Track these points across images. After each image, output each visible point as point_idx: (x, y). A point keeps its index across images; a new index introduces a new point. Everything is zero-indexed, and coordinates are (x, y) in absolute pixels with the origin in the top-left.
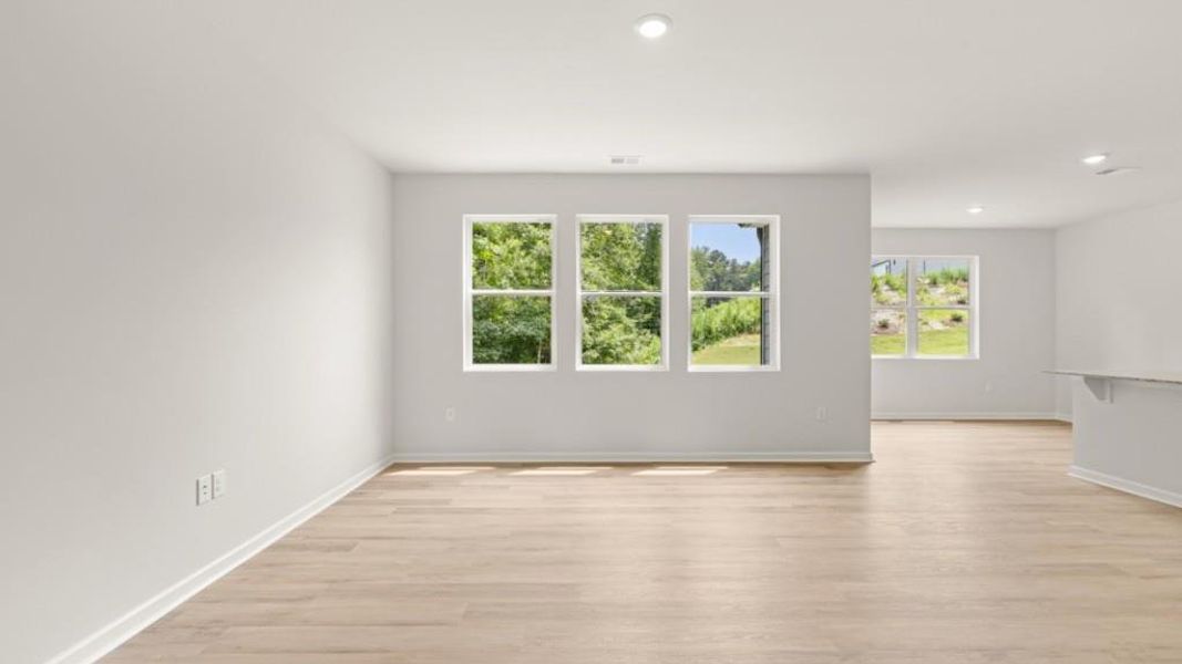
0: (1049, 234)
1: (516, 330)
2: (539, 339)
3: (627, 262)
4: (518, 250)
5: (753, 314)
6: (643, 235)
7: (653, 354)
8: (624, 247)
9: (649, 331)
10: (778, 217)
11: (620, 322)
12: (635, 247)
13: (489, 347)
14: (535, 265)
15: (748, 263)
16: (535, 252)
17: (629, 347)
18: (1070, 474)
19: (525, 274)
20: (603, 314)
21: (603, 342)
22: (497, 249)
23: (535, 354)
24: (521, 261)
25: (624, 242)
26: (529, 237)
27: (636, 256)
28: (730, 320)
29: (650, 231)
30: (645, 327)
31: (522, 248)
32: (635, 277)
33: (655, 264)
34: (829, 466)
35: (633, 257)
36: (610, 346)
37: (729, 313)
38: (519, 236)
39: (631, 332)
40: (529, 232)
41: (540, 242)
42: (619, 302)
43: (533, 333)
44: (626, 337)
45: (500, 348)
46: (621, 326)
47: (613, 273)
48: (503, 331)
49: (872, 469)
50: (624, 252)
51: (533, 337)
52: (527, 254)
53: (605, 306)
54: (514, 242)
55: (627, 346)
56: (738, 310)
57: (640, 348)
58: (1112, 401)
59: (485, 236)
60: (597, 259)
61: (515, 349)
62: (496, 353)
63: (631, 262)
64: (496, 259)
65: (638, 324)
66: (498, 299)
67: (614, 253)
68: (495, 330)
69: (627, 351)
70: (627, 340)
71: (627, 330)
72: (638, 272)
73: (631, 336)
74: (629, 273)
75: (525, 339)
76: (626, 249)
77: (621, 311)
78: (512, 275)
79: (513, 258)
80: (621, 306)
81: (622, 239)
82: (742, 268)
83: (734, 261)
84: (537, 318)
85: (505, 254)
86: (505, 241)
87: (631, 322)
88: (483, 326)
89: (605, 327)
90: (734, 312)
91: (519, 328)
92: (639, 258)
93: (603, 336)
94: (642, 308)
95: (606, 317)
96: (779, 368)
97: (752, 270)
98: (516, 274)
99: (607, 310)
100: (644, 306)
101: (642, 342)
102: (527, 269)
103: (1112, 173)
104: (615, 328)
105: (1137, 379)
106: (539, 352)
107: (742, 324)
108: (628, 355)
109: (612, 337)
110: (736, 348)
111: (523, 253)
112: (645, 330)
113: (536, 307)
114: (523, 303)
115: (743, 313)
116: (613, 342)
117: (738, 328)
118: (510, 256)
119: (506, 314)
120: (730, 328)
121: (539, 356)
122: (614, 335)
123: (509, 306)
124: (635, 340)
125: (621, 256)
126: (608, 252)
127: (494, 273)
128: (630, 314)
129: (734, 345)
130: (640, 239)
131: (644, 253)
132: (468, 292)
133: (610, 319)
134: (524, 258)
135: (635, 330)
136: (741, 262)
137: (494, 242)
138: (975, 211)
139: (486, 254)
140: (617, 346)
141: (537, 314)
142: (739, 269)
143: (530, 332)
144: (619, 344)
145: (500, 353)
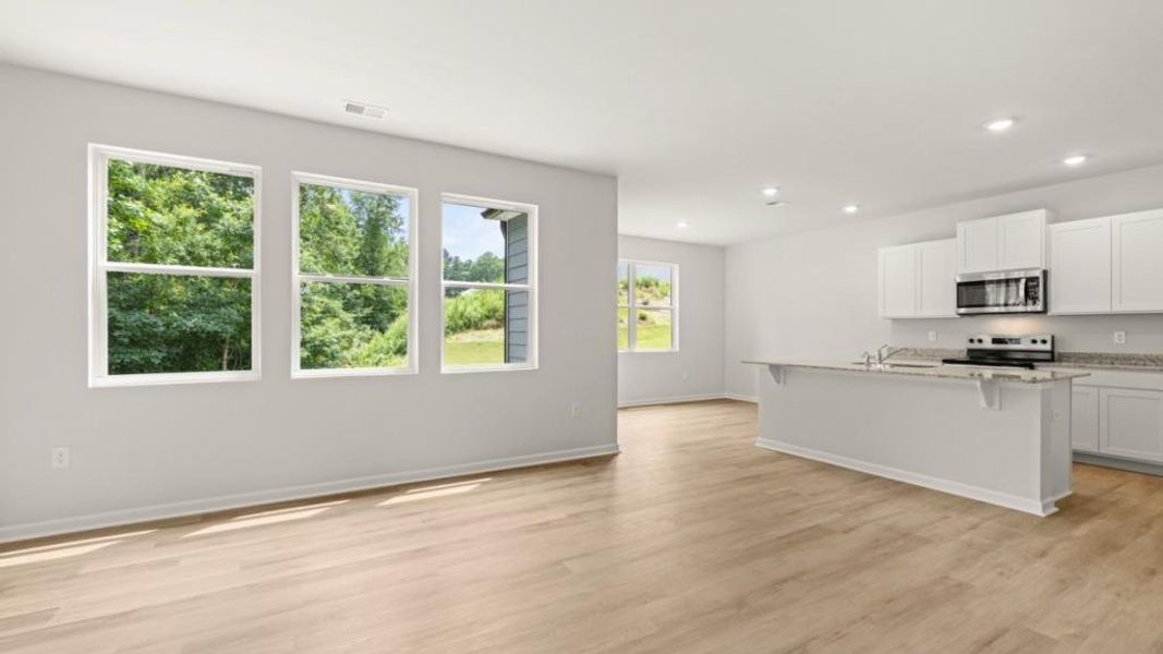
0: (721, 250)
1: (190, 324)
2: (227, 336)
3: (343, 250)
4: (193, 221)
5: (480, 309)
6: (361, 223)
7: (376, 352)
8: (340, 232)
9: (369, 327)
10: (536, 207)
11: (335, 317)
12: (353, 235)
13: (145, 347)
14: (219, 243)
15: (470, 261)
16: (220, 227)
17: (346, 345)
18: (757, 444)
19: (205, 254)
20: (314, 307)
21: (313, 339)
22: (157, 218)
23: (220, 355)
24: (199, 237)
25: (340, 227)
26: (210, 208)
27: (355, 244)
28: (457, 316)
29: (370, 219)
30: (363, 323)
31: (199, 220)
32: (352, 268)
33: (376, 254)
34: (585, 463)
35: (351, 245)
36: (324, 344)
37: (456, 308)
38: (194, 204)
39: (349, 328)
40: (211, 200)
41: (227, 216)
42: (334, 292)
43: (216, 328)
44: (344, 333)
45: (164, 348)
46: (337, 320)
47: (326, 260)
48: (168, 325)
49: (620, 461)
50: (340, 237)
51: (216, 332)
52: (206, 229)
53: (316, 298)
54: (185, 211)
55: (345, 344)
56: (466, 306)
57: (359, 346)
58: (785, 383)
59: (137, 199)
60: (307, 243)
61: (188, 349)
62: (156, 356)
63: (349, 249)
64: (155, 232)
65: (356, 319)
66: (160, 283)
67: (329, 239)
68: (155, 325)
69: (344, 348)
70: (344, 337)
71: (344, 325)
72: (356, 262)
73: (349, 332)
74: (346, 263)
75: (204, 336)
76: (342, 235)
77: (337, 304)
78: (183, 254)
79: (185, 232)
80: (335, 299)
81: (337, 223)
82: (465, 265)
83: (457, 258)
84: (223, 310)
85: (171, 227)
86: (171, 209)
87: (348, 317)
88: (133, 319)
89: (317, 322)
90: (461, 308)
91: (194, 322)
92: (358, 247)
93: (316, 331)
94: (361, 301)
95: (318, 310)
96: (537, 366)
97: (474, 268)
98: (190, 253)
99: (319, 302)
100: (363, 299)
101: (361, 339)
102: (207, 247)
103: (777, 206)
104: (330, 323)
105: (805, 367)
106: (226, 352)
107: (470, 321)
108: (345, 353)
109: (327, 332)
110: (463, 344)
111: (200, 227)
112: (365, 326)
113: (221, 296)
114: (201, 290)
115: (469, 309)
116: (327, 339)
117: (465, 324)
118: (180, 228)
119: (171, 303)
120: (456, 324)
121: (225, 356)
122: (330, 330)
123: (177, 290)
124: (354, 336)
125: (336, 242)
126: (320, 236)
127: (153, 250)
128: (348, 307)
129: (460, 341)
130: (358, 226)
131: (363, 242)
132: (98, 265)
133: (323, 312)
134: (201, 233)
135: (353, 325)
136: (463, 260)
137: (154, 209)
138: (682, 225)
139: (141, 224)
140: (332, 343)
141: (223, 305)
142: (461, 267)
143: (211, 327)
144: (335, 340)
145: (161, 355)
